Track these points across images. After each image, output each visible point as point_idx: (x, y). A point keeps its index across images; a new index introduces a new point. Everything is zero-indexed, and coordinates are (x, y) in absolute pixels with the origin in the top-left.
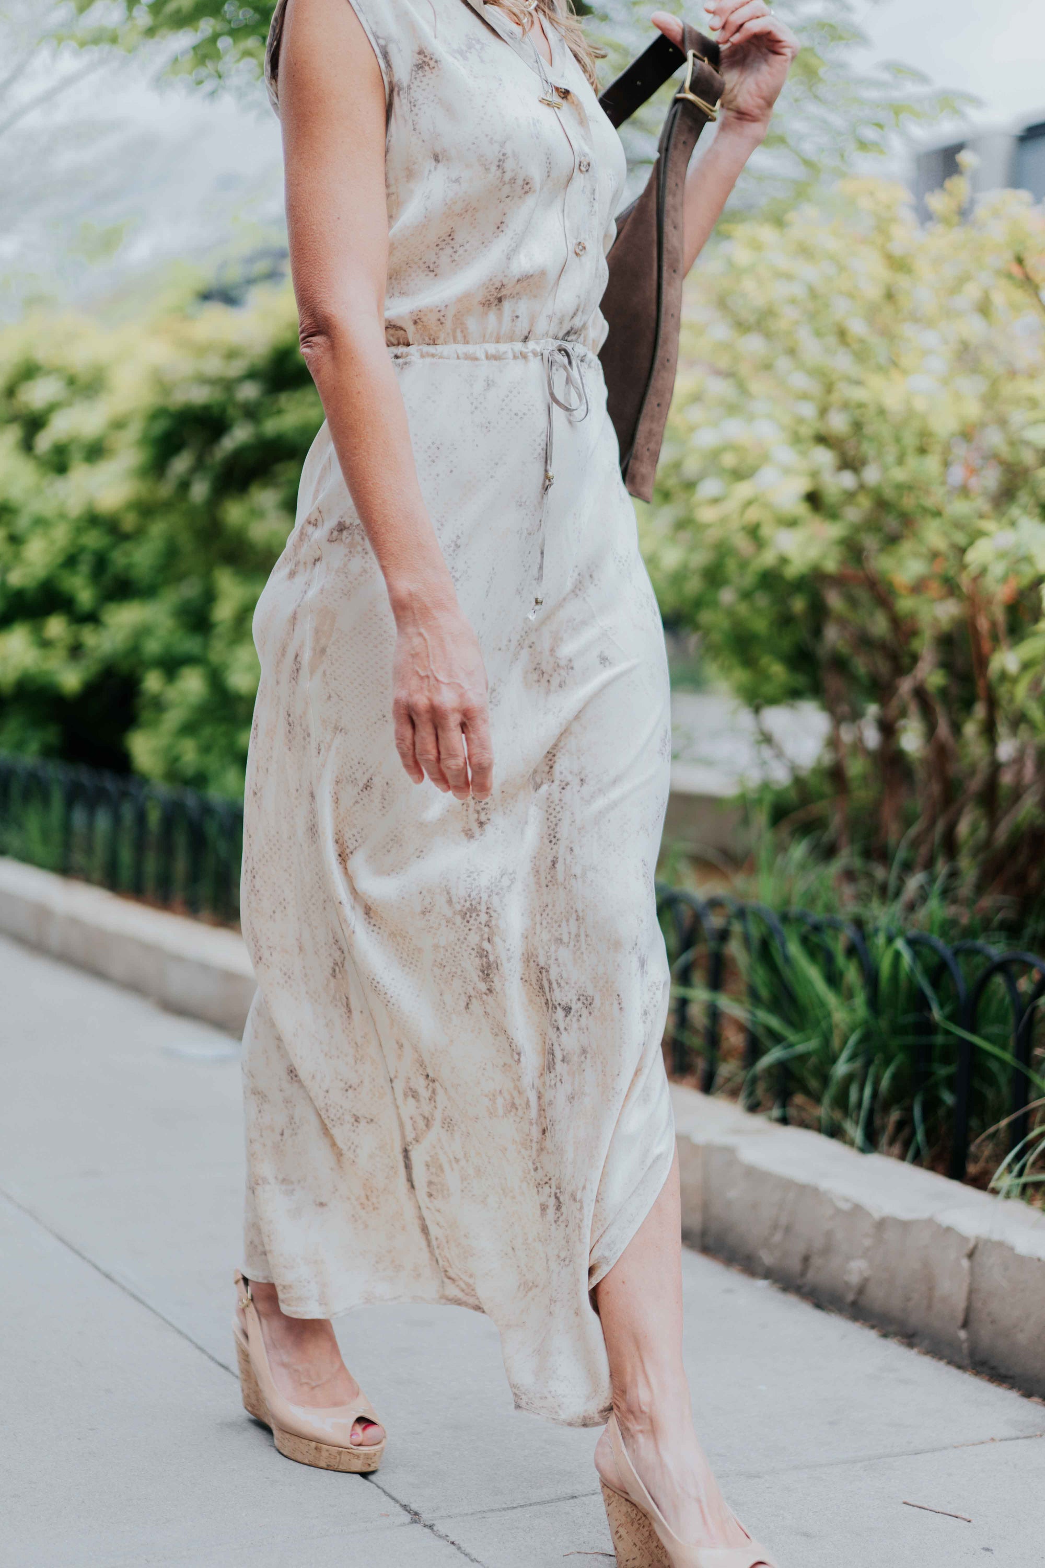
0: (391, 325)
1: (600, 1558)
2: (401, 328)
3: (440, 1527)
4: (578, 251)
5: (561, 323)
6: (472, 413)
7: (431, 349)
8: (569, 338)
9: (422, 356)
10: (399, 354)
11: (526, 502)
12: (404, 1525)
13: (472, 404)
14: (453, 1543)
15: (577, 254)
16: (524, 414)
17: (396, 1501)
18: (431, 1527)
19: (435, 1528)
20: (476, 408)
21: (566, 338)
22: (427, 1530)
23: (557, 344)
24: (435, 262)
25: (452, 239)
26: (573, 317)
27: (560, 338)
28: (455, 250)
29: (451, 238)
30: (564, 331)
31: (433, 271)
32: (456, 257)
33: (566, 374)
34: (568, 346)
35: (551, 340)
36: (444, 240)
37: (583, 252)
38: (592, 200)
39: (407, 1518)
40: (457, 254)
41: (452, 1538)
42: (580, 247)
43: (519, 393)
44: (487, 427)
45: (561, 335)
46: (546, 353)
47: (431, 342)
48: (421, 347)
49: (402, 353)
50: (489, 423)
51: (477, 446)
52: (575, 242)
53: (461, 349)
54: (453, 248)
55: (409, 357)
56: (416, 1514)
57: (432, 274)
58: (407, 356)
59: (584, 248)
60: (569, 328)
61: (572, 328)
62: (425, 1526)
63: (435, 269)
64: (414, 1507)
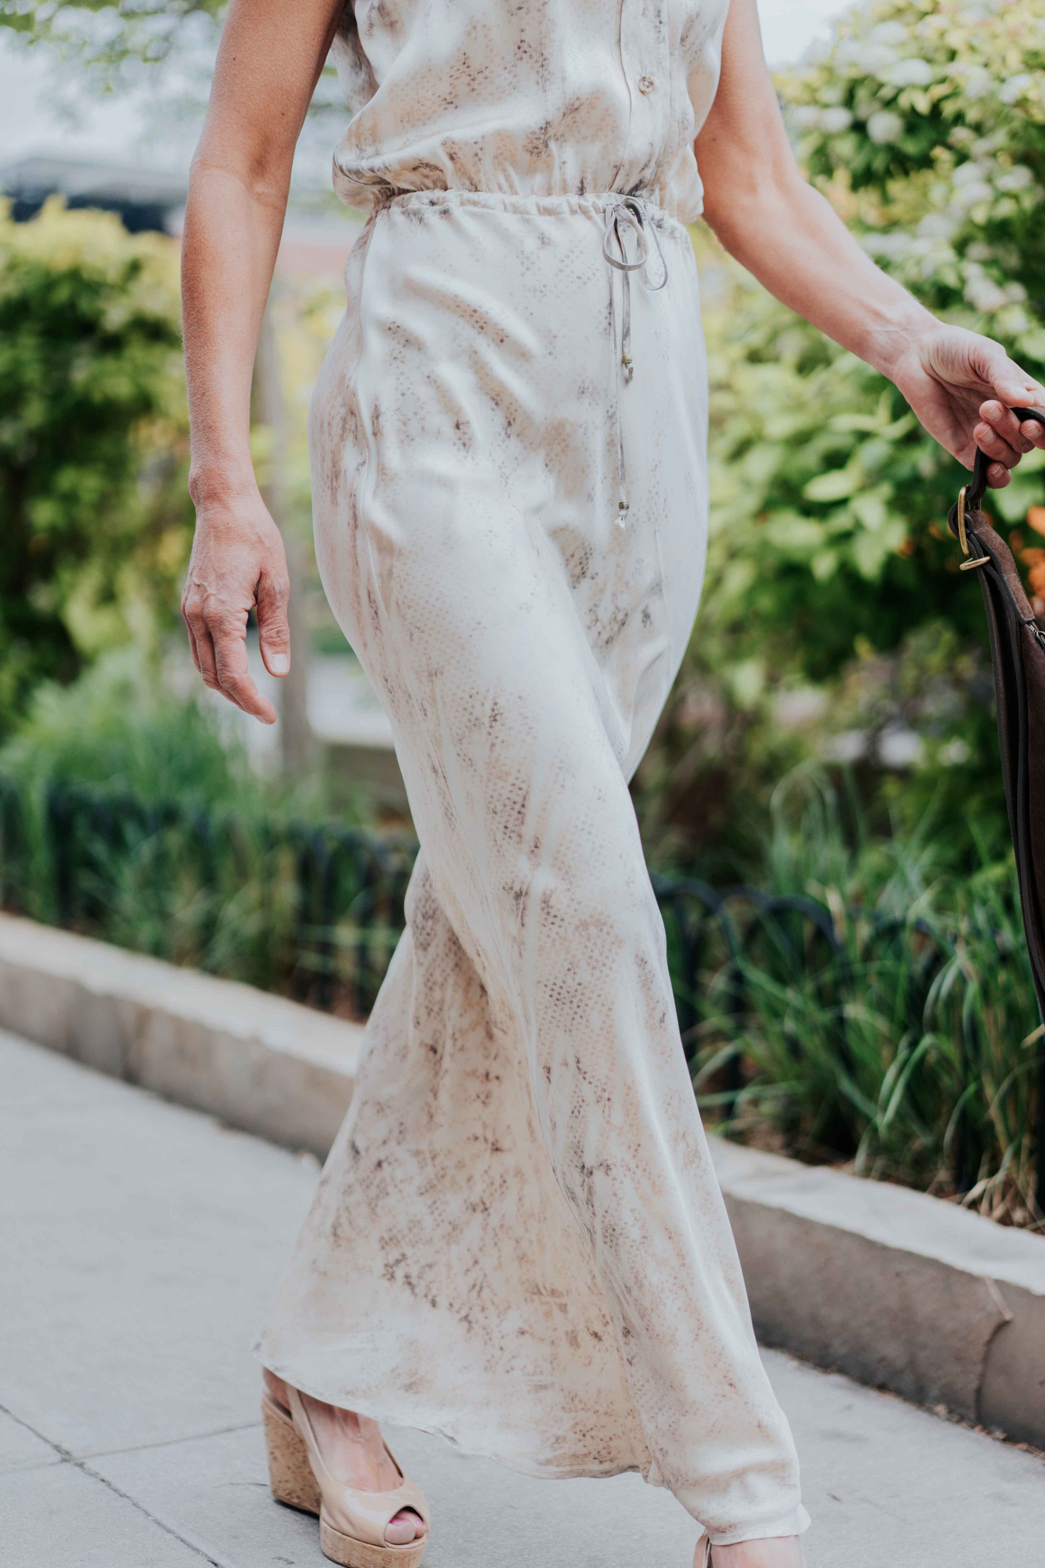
0: (422, 164)
1: (252, 1488)
2: (436, 168)
3: (91, 1464)
4: (643, 88)
5: (628, 175)
6: (523, 275)
7: (473, 196)
8: (638, 193)
9: (462, 204)
10: (435, 200)
11: (588, 388)
12: (53, 1464)
13: (522, 263)
14: (103, 1480)
15: (643, 92)
16: (589, 279)
17: (46, 1441)
18: (81, 1465)
19: (85, 1466)
20: (527, 269)
21: (633, 193)
22: (77, 1469)
23: (623, 199)
24: (451, 93)
25: (468, 67)
26: (643, 169)
27: (627, 192)
28: (472, 77)
29: (466, 65)
30: (631, 184)
31: (452, 103)
32: (475, 85)
33: (636, 234)
34: (639, 203)
35: (614, 195)
36: (459, 70)
37: (650, 89)
38: (658, 23)
39: (57, 1457)
40: (477, 82)
41: (103, 1474)
42: (646, 83)
43: (582, 253)
44: (542, 291)
45: (627, 189)
46: (609, 209)
47: (474, 189)
48: (461, 192)
49: (438, 199)
50: (544, 286)
51: (531, 314)
52: (638, 78)
53: (510, 199)
54: (470, 75)
55: (446, 203)
56: (68, 1453)
57: (451, 107)
58: (444, 202)
59: (652, 83)
60: (637, 181)
61: (641, 182)
62: (76, 1465)
63: (453, 100)
64: (65, 1446)
